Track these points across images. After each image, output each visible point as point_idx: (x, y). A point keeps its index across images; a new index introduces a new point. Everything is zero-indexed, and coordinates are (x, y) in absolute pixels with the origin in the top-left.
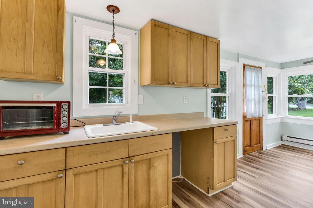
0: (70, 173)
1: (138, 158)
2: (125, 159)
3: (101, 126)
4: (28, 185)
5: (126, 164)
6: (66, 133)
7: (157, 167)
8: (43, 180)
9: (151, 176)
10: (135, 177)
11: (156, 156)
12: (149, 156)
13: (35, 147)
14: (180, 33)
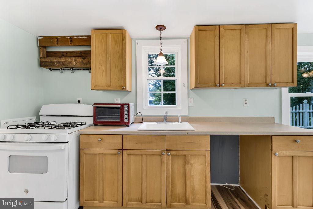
0: (125, 152)
1: (173, 153)
2: (163, 151)
3: (155, 123)
4: (104, 154)
5: (163, 155)
6: (128, 126)
7: (194, 164)
8: (111, 153)
9: (187, 171)
10: (172, 168)
11: (192, 154)
12: (185, 153)
13: (106, 132)
14: (230, 31)
